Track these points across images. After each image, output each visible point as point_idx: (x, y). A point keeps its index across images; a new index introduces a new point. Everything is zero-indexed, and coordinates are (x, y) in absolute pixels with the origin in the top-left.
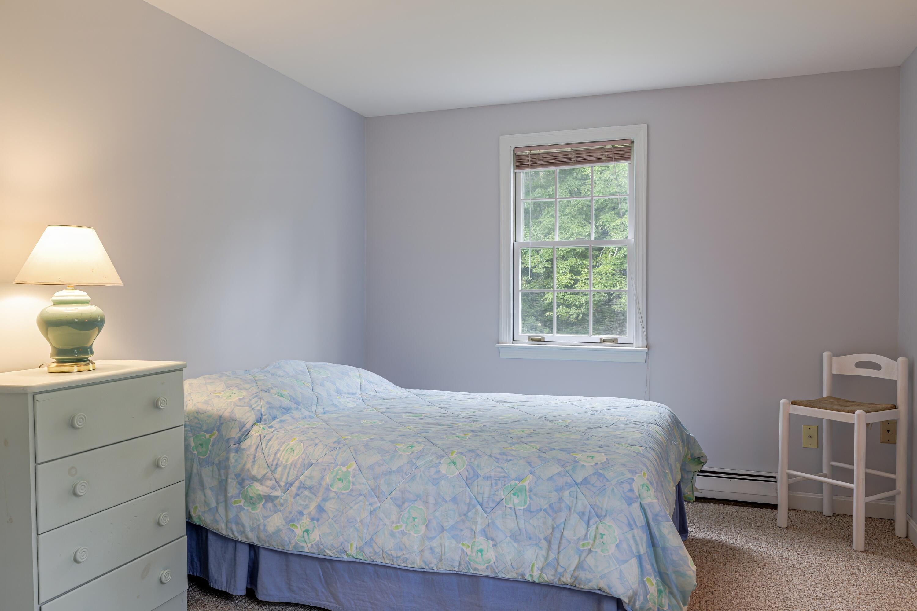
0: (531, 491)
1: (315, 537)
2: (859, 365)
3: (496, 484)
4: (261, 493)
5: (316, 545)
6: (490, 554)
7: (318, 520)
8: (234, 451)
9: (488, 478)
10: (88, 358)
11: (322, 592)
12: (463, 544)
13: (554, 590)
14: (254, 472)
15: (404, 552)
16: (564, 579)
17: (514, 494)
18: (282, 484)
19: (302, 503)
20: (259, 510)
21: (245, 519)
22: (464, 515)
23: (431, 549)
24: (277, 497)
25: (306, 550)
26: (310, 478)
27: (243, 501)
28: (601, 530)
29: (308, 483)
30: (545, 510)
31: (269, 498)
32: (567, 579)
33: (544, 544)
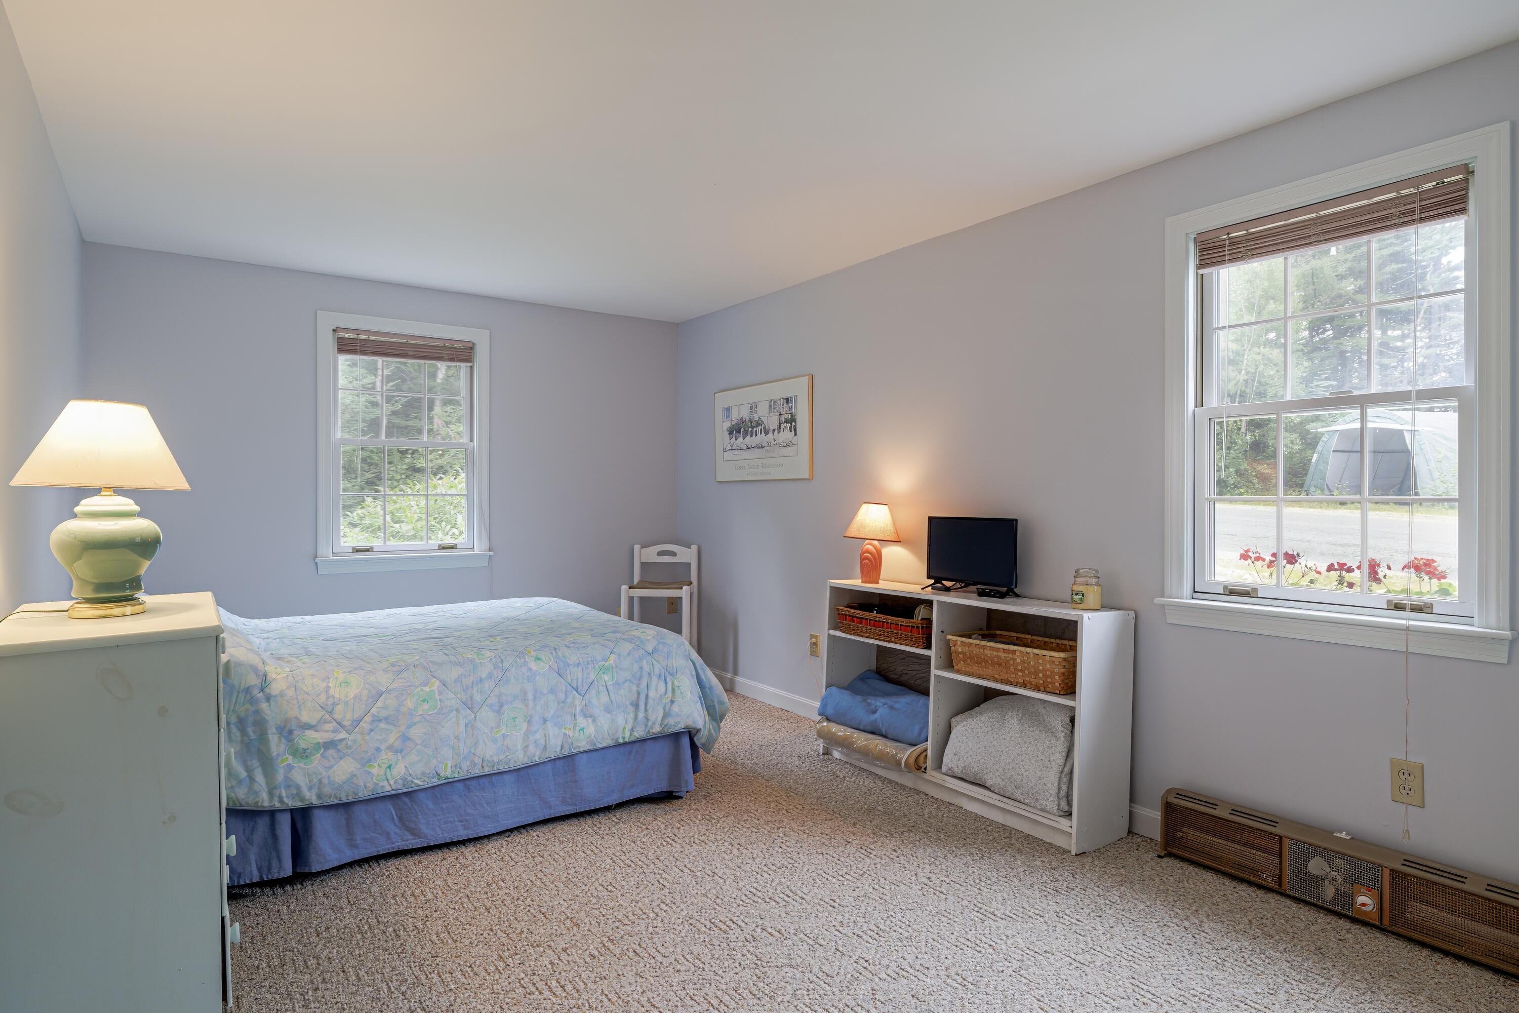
0: (616, 667)
1: (399, 770)
2: (661, 553)
3: (587, 668)
4: (320, 741)
5: (402, 779)
6: (591, 730)
7: (401, 751)
8: (263, 701)
9: (578, 665)
10: (133, 595)
11: (396, 833)
12: (565, 729)
13: (637, 745)
14: (305, 718)
15: (508, 754)
16: (654, 731)
17: (604, 673)
18: (346, 723)
19: (380, 738)
20: (316, 763)
21: (299, 778)
22: (563, 702)
23: (535, 742)
24: (342, 740)
25: (388, 788)
26: (385, 707)
27: (291, 758)
28: (676, 683)
29: (384, 714)
30: (630, 681)
31: (329, 745)
32: (657, 729)
33: (631, 709)
